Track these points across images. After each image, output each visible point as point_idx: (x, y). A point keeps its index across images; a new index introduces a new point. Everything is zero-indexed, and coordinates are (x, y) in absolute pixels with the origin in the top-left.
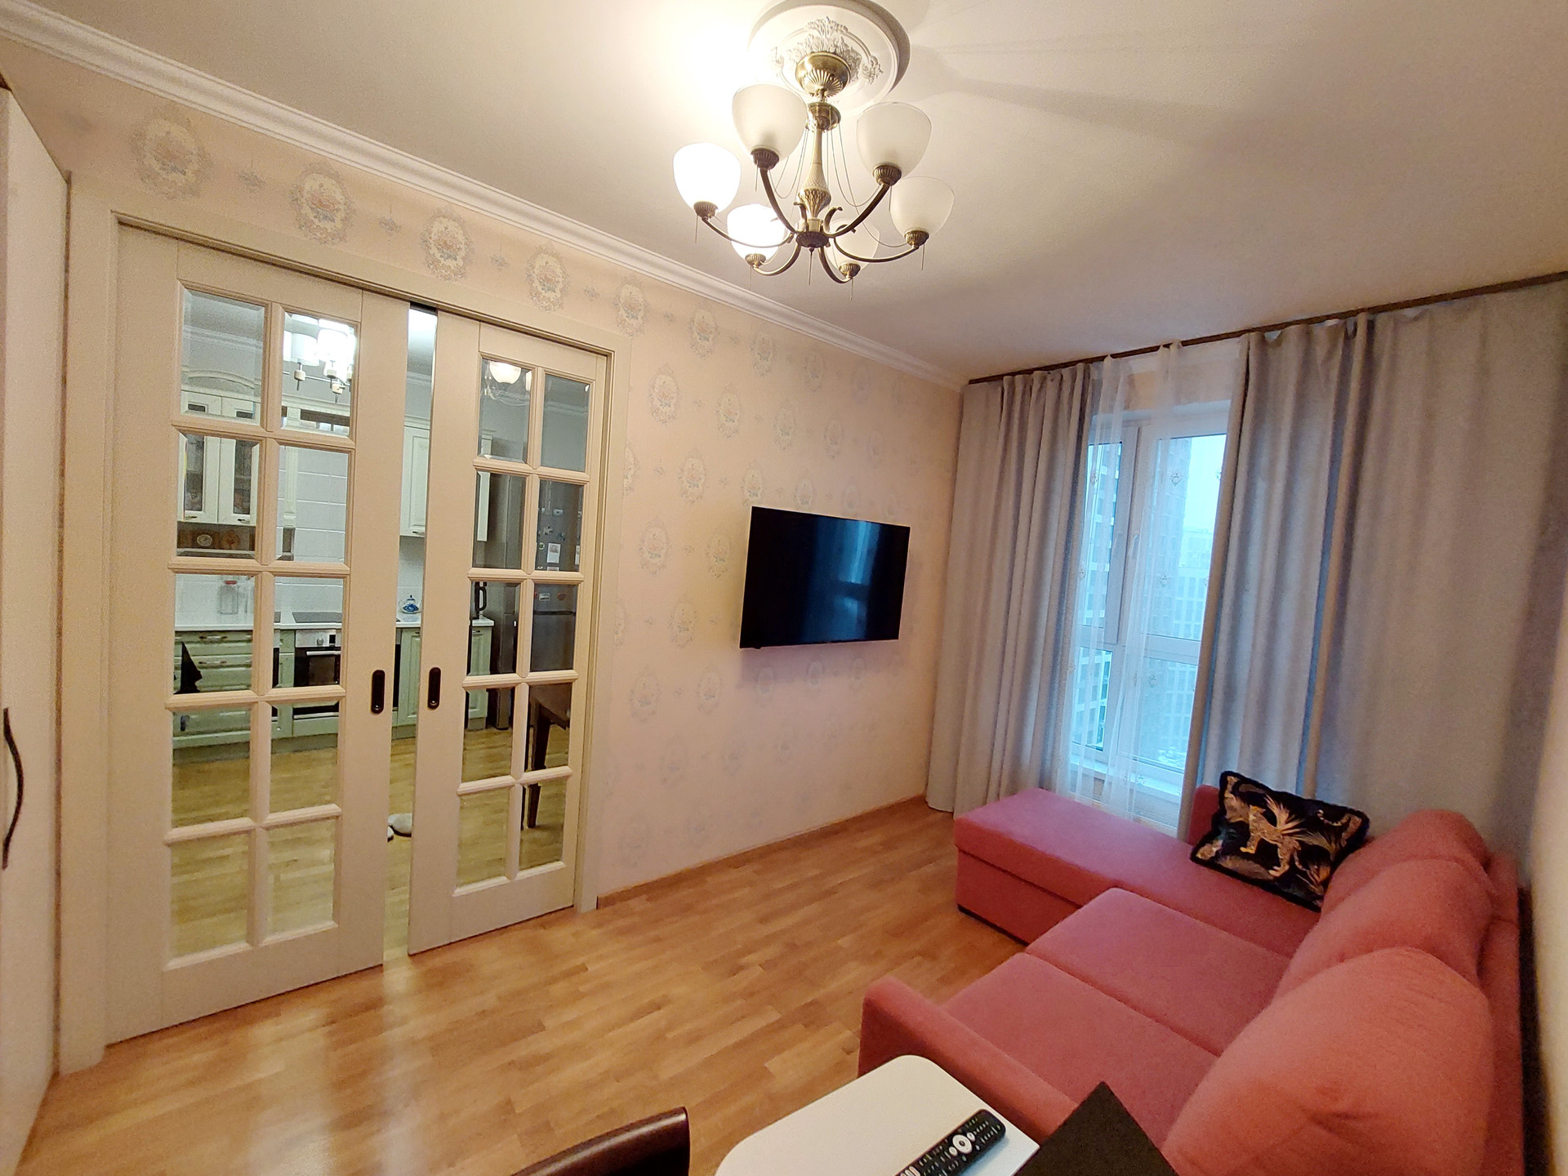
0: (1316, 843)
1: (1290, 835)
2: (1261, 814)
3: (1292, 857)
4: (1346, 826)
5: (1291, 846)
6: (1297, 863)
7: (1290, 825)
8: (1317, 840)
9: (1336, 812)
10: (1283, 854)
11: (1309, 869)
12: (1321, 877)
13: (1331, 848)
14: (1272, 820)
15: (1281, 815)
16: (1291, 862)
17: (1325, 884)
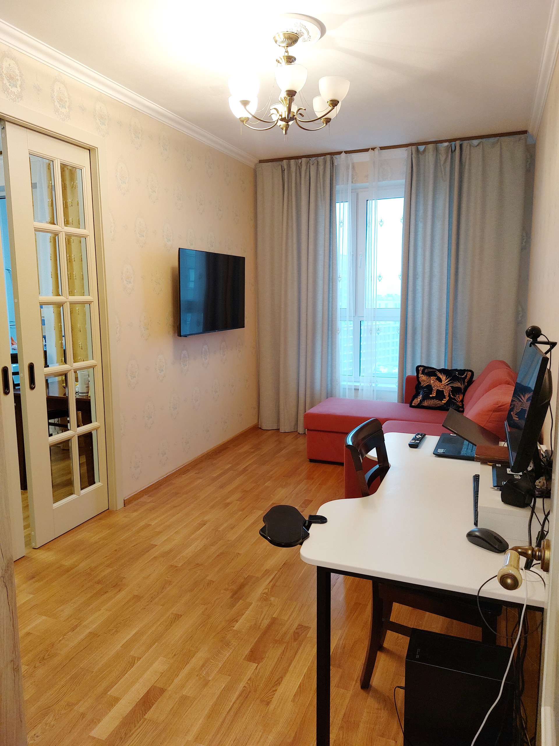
0: (457, 386)
1: (447, 385)
2: (436, 379)
3: (449, 393)
4: (466, 376)
5: (448, 389)
6: (451, 396)
7: (447, 381)
8: (457, 385)
9: (462, 372)
10: (446, 394)
11: (456, 397)
12: (460, 399)
13: (462, 387)
14: (440, 380)
15: (443, 377)
16: (449, 396)
17: (462, 401)
